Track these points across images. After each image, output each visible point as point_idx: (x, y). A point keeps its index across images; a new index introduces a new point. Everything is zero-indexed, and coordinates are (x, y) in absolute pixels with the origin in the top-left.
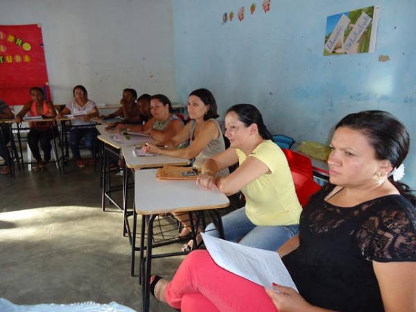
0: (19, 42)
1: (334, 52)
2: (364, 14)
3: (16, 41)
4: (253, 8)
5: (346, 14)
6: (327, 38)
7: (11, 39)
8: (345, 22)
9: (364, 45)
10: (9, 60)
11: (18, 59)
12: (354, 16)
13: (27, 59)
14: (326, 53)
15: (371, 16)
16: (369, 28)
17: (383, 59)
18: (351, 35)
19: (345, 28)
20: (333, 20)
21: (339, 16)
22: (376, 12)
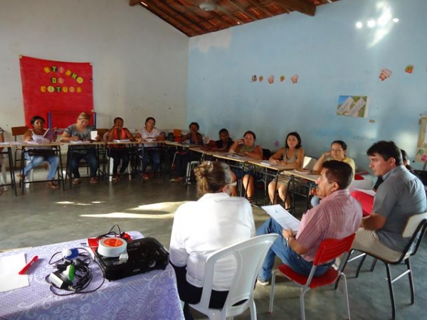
0: (74, 76)
1: (343, 114)
2: (361, 99)
3: (72, 75)
4: (282, 79)
5: (351, 97)
6: (339, 106)
7: (68, 73)
8: (350, 100)
9: (361, 113)
10: (65, 90)
11: (72, 90)
12: (356, 99)
13: (79, 90)
14: (338, 114)
15: (366, 101)
16: (364, 106)
17: (372, 121)
18: (354, 107)
19: (350, 103)
20: (343, 98)
21: (347, 97)
22: (368, 99)
